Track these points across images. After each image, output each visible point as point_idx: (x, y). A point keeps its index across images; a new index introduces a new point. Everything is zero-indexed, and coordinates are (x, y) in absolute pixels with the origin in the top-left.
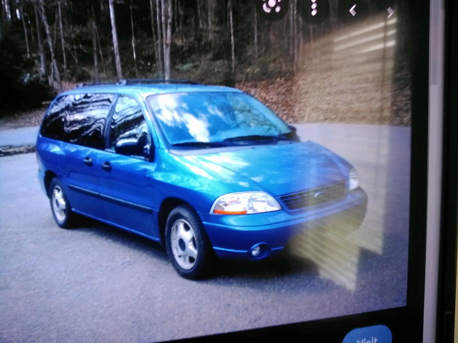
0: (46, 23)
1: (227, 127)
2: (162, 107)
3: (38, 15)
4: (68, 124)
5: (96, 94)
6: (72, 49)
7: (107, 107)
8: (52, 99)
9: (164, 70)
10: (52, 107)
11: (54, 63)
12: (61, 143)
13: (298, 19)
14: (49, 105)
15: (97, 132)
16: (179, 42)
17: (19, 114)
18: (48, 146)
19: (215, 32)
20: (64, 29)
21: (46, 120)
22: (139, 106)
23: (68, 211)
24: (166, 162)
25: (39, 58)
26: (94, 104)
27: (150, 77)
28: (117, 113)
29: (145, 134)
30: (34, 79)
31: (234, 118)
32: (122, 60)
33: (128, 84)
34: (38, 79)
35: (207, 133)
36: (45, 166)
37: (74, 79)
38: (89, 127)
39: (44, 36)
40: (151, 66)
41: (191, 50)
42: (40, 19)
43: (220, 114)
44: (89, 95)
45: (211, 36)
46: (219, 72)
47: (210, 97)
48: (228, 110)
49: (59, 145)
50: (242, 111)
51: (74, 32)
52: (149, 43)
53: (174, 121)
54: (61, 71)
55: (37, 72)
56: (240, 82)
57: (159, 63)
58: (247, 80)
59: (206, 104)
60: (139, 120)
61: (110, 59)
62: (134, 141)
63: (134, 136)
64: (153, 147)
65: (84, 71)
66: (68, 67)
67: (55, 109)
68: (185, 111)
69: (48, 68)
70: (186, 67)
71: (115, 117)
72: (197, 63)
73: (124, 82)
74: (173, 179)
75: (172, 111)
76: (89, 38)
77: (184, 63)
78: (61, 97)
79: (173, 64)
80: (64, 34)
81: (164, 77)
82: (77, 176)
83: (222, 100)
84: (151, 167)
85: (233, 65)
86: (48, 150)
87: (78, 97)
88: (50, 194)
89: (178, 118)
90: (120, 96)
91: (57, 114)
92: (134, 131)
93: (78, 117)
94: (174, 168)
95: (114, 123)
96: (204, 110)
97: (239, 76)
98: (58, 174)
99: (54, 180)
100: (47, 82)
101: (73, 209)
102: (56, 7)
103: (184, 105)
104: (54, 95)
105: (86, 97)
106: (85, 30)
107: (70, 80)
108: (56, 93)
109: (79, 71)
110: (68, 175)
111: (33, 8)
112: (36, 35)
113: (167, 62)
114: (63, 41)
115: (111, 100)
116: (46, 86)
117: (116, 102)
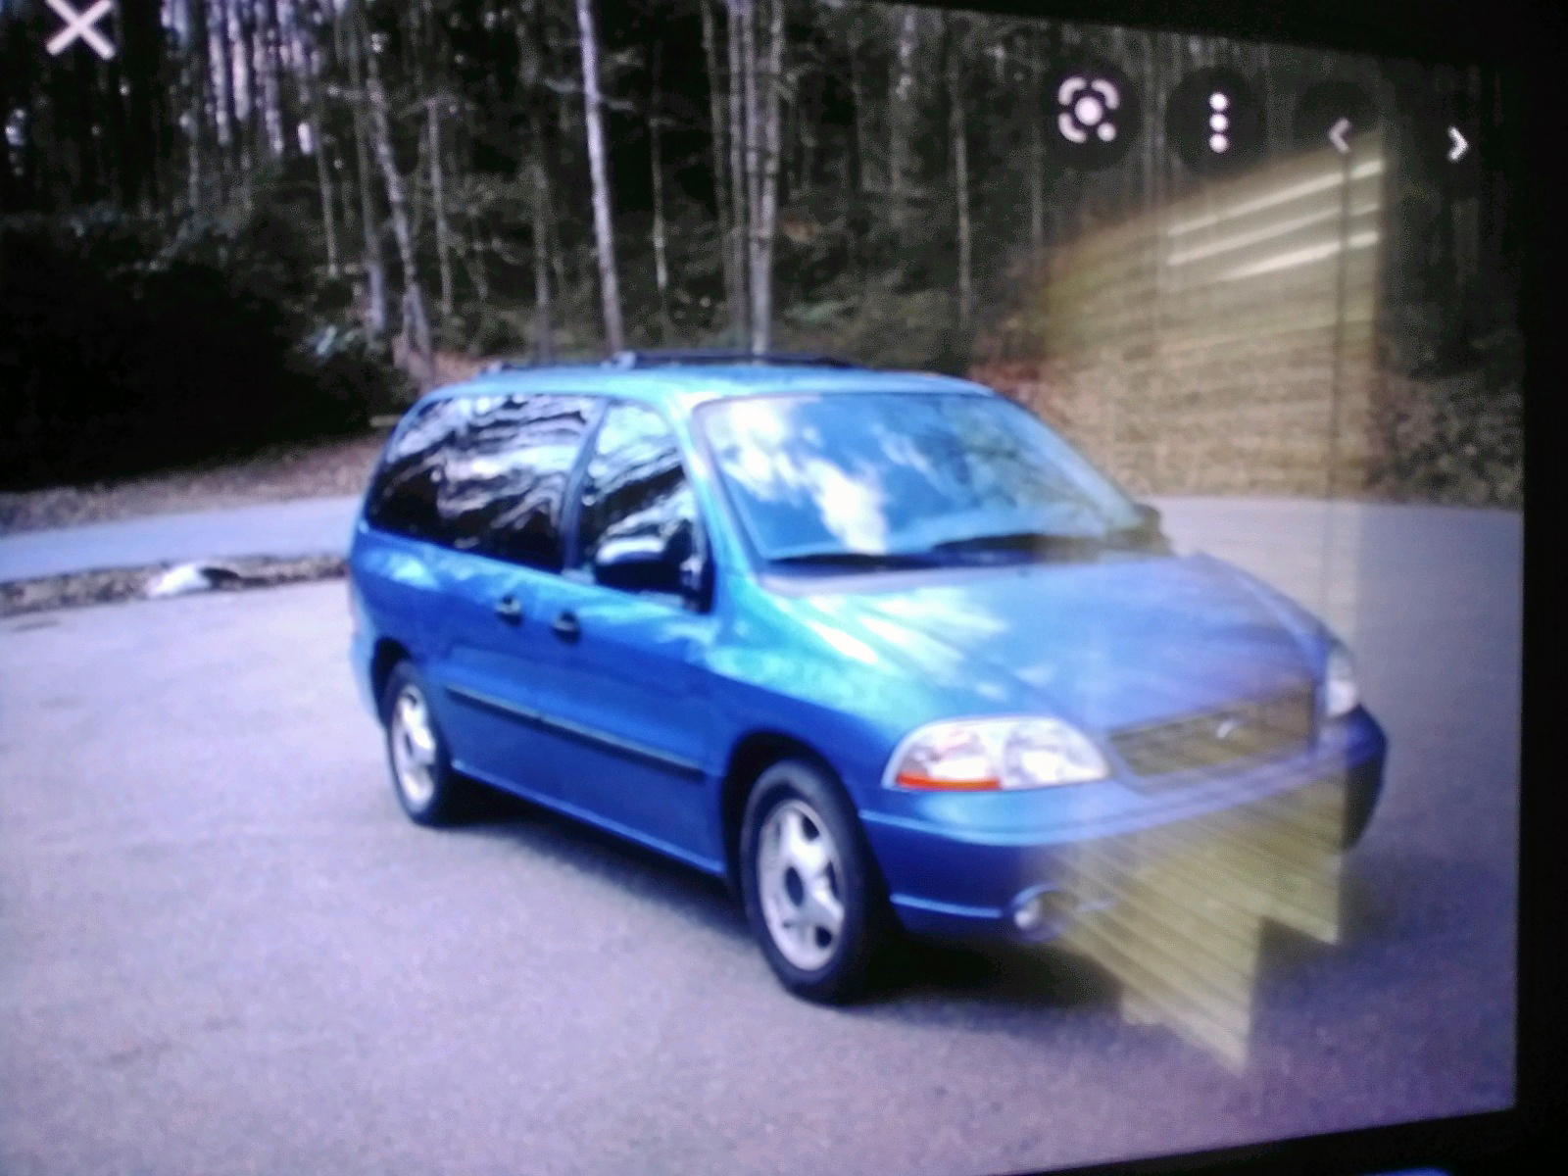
0: (389, 170)
1: (942, 506)
2: (742, 439)
3: (367, 140)
4: (451, 489)
5: (539, 395)
6: (471, 254)
7: (571, 439)
8: (402, 408)
9: (749, 321)
10: (403, 436)
11: (412, 295)
12: (429, 549)
13: (1168, 163)
14: (393, 429)
15: (538, 517)
16: (799, 235)
17: (297, 457)
18: (386, 560)
19: (913, 202)
20: (446, 190)
21: (384, 477)
22: (671, 436)
23: (441, 769)
24: (748, 614)
25: (364, 278)
26: (534, 428)
27: (708, 342)
28: (604, 458)
29: (685, 526)
30: (350, 345)
31: (963, 475)
32: (622, 289)
33: (642, 364)
34: (359, 347)
35: (878, 523)
36: (376, 622)
37: (474, 348)
38: (515, 501)
39: (384, 208)
40: (711, 309)
41: (837, 260)
42: (372, 154)
43: (920, 463)
44: (518, 399)
45: (898, 217)
46: (919, 330)
47: (891, 408)
48: (947, 449)
49: (420, 556)
50: (989, 454)
51: (477, 198)
52: (709, 236)
53: (778, 483)
54: (434, 320)
55: (358, 323)
56: (983, 361)
57: (735, 301)
58: (1007, 356)
59: (877, 429)
60: (670, 480)
61: (586, 286)
62: (653, 545)
63: (652, 530)
64: (710, 569)
65: (503, 324)
66: (457, 310)
67: (410, 442)
68: (815, 452)
69: (393, 310)
70: (821, 312)
71: (599, 471)
72: (853, 301)
73: (628, 358)
74: (770, 670)
75: (770, 452)
76: (523, 217)
77: (812, 300)
78: (430, 406)
79: (780, 302)
80: (445, 203)
81: (750, 345)
82: (471, 655)
83: (926, 417)
84: (701, 632)
85: (965, 306)
86: (383, 573)
87: (484, 405)
88: (387, 713)
89: (789, 473)
90: (615, 402)
91: (417, 458)
92: (652, 515)
93: (484, 467)
94: (773, 636)
95: (591, 490)
96: (872, 451)
97: (983, 344)
98: (415, 649)
99: (403, 668)
100: (388, 356)
101: (458, 765)
102: (421, 118)
103: (811, 434)
104: (408, 399)
105: (510, 405)
106: (510, 191)
107: (461, 350)
108: (416, 393)
109: (489, 324)
110: (446, 655)
111: (350, 120)
112: (357, 205)
113: (762, 297)
114: (442, 226)
115: (585, 415)
116: (386, 369)
117: (601, 423)
